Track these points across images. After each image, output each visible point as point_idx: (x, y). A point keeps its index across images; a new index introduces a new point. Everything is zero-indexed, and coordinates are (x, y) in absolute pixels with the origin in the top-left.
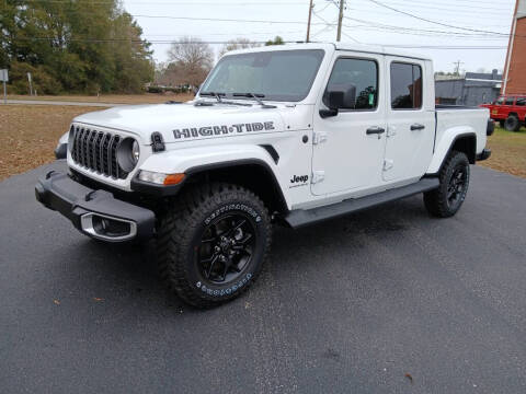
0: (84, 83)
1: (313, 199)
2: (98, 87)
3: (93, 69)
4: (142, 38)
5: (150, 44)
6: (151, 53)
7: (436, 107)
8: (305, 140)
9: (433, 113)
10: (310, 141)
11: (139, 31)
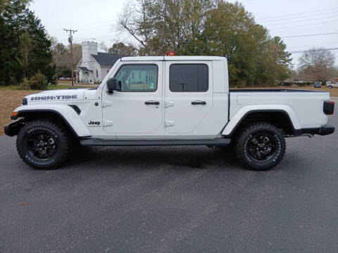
0: (236, 80)
1: (105, 134)
2: (244, 82)
3: (242, 72)
4: (286, 51)
5: (290, 54)
6: (291, 60)
7: (230, 91)
8: (97, 104)
9: (227, 94)
10: (100, 105)
11: (284, 47)
